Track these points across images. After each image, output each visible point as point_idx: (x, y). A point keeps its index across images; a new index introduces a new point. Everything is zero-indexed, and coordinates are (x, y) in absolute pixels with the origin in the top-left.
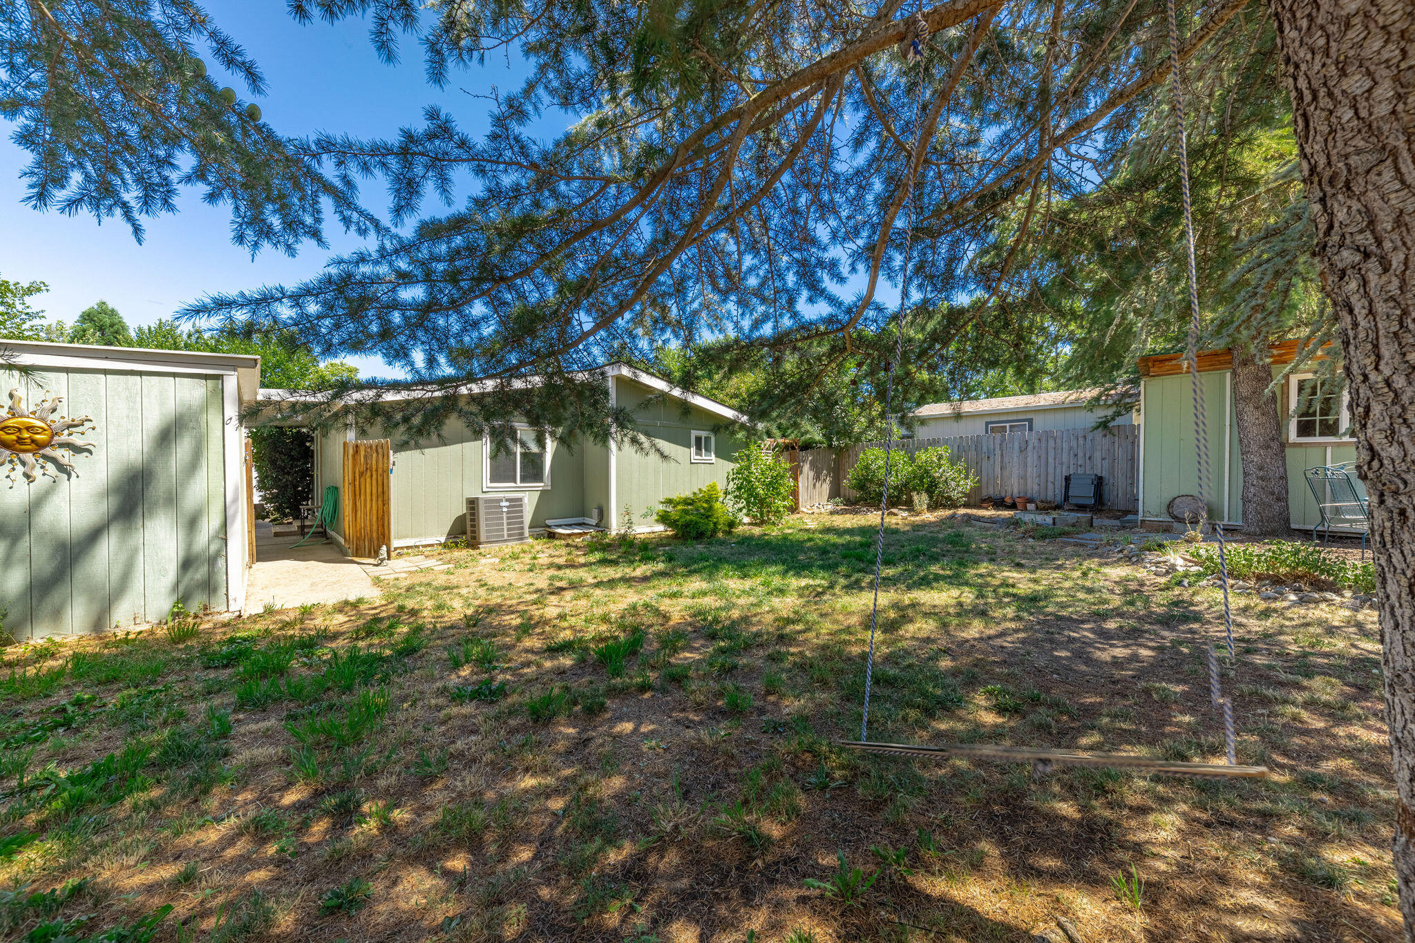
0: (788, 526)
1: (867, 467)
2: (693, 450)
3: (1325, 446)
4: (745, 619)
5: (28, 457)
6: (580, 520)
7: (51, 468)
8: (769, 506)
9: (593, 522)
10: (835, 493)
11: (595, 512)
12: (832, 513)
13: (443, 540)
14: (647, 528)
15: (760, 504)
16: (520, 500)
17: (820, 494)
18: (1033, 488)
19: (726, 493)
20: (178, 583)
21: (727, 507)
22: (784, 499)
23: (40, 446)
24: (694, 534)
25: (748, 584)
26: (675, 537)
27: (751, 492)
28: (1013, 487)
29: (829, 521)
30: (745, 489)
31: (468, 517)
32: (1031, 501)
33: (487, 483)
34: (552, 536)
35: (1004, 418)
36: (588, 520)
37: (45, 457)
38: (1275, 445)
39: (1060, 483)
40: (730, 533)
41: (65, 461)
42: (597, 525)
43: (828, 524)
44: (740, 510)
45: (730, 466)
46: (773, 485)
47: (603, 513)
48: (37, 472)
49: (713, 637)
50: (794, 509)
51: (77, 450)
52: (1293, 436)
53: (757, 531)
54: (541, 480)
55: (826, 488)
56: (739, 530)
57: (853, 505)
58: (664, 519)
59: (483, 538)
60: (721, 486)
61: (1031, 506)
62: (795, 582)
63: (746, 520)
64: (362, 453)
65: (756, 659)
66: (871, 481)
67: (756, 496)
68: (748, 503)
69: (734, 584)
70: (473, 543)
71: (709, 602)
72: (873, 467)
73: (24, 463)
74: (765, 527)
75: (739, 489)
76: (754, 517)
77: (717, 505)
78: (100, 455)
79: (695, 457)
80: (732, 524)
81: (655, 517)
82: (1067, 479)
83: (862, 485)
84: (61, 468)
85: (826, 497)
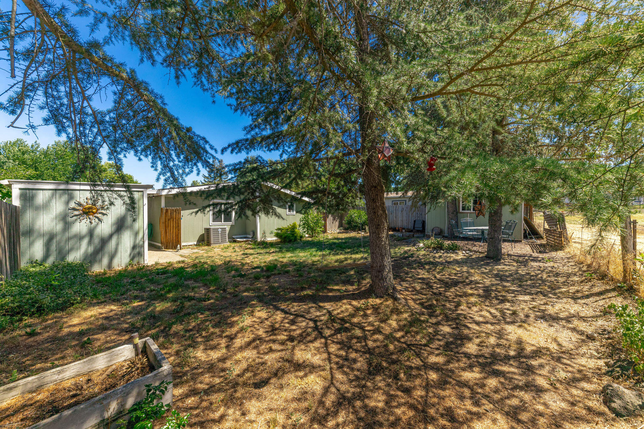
0: (321, 237)
1: (351, 216)
2: (287, 210)
3: (468, 213)
4: (304, 262)
5: (91, 217)
6: (245, 236)
7: (97, 220)
8: (315, 230)
9: (251, 236)
10: (341, 225)
11: (251, 233)
12: (338, 233)
13: (195, 243)
14: (271, 239)
15: (312, 230)
16: (225, 228)
17: (335, 226)
18: (405, 225)
19: (300, 226)
20: (130, 254)
21: (300, 230)
22: (320, 228)
23: (94, 213)
24: (288, 240)
25: (306, 254)
26: (281, 242)
27: (309, 226)
28: (399, 224)
29: (336, 236)
30: (306, 225)
31: (206, 235)
32: (404, 229)
33: (211, 222)
34: (235, 241)
35: (397, 199)
36: (248, 236)
37: (95, 217)
38: (455, 213)
39: (413, 222)
40: (301, 240)
41: (100, 218)
42: (252, 238)
43: (336, 237)
44: (305, 232)
45: (301, 216)
46: (317, 223)
47: (254, 233)
48: (93, 221)
49: (295, 265)
50: (325, 231)
51: (104, 214)
52: (461, 210)
53: (310, 239)
54: (231, 221)
55: (337, 223)
56: (304, 239)
57: (346, 230)
58: (277, 235)
59: (212, 242)
60: (297, 223)
61: (404, 231)
62: (320, 253)
63: (307, 236)
64: (169, 212)
65: (306, 269)
66: (353, 221)
67: (310, 227)
68: (308, 229)
69: (302, 254)
70: (209, 244)
71: (294, 259)
72: (353, 216)
73: (90, 219)
74: (313, 238)
75: (304, 224)
76: (310, 234)
77: (296, 230)
78: (109, 216)
79: (288, 213)
80: (301, 237)
81: (274, 234)
82: (415, 221)
83: (349, 223)
84: (100, 220)
85: (337, 227)
